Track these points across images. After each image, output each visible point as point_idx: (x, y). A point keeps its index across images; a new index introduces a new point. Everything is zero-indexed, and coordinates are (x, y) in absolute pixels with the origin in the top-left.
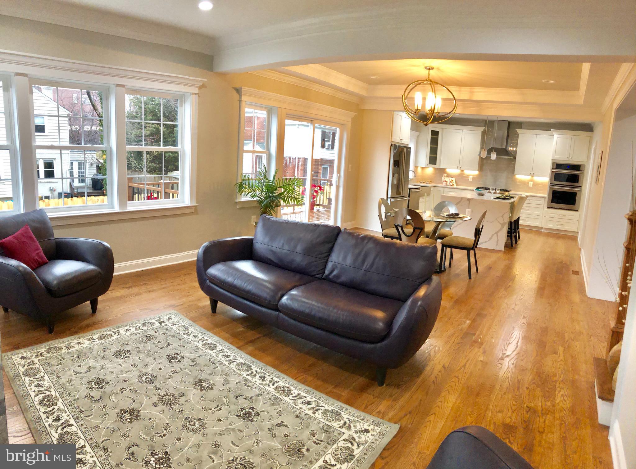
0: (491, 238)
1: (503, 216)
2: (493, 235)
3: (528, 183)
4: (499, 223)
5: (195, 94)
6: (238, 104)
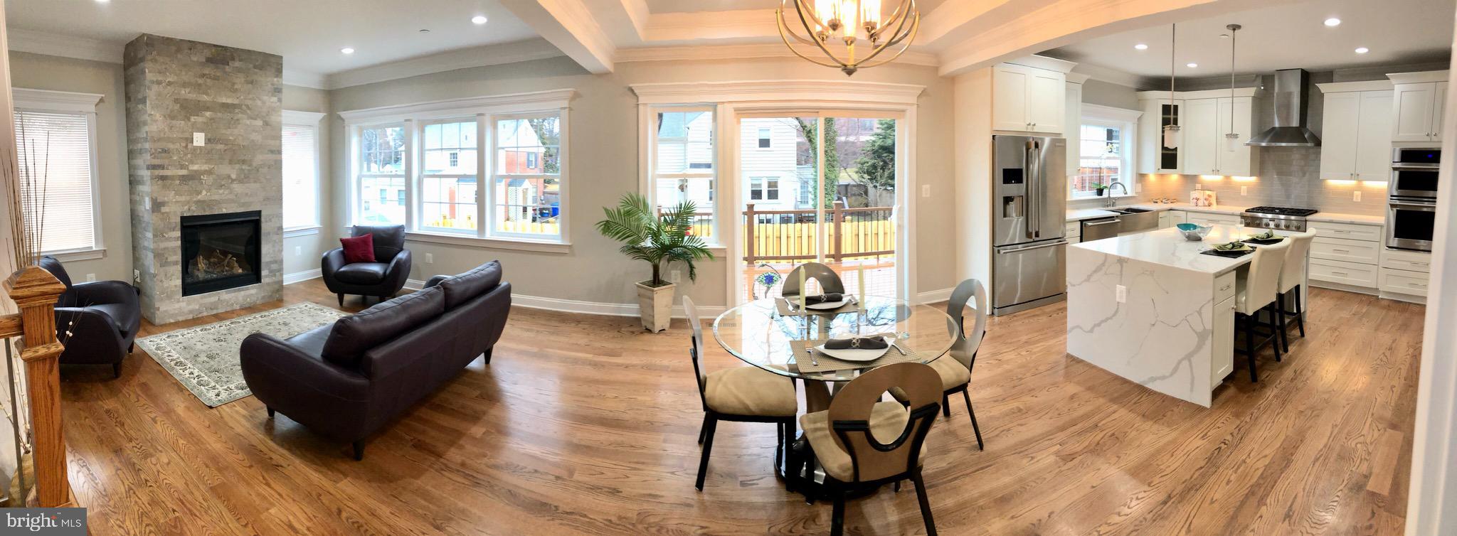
0: (1175, 370)
1: (1200, 313)
2: (1180, 362)
3: (1352, 195)
4: (1194, 330)
5: (565, 108)
6: (635, 109)
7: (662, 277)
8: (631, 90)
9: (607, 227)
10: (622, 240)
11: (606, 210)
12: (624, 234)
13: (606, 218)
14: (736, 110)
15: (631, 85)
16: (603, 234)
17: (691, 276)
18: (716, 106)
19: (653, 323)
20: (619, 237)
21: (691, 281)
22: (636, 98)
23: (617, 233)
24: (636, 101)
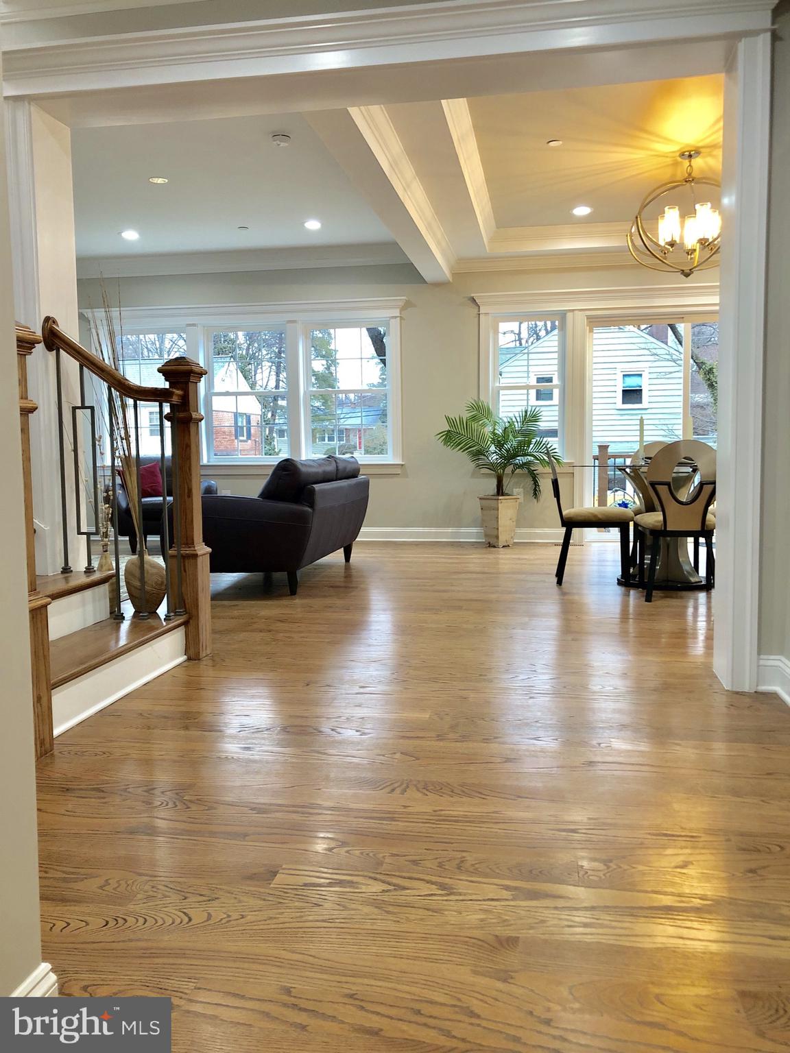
5: (396, 317)
6: (477, 319)
7: (506, 489)
8: (473, 300)
9: (449, 437)
10: (464, 451)
11: (448, 419)
12: (466, 445)
13: (447, 428)
14: (588, 317)
15: (472, 295)
16: (444, 445)
17: (535, 494)
18: (565, 314)
19: (497, 537)
20: (461, 448)
21: (535, 500)
22: (477, 307)
23: (459, 444)
24: (477, 310)
